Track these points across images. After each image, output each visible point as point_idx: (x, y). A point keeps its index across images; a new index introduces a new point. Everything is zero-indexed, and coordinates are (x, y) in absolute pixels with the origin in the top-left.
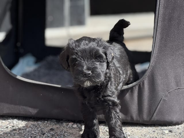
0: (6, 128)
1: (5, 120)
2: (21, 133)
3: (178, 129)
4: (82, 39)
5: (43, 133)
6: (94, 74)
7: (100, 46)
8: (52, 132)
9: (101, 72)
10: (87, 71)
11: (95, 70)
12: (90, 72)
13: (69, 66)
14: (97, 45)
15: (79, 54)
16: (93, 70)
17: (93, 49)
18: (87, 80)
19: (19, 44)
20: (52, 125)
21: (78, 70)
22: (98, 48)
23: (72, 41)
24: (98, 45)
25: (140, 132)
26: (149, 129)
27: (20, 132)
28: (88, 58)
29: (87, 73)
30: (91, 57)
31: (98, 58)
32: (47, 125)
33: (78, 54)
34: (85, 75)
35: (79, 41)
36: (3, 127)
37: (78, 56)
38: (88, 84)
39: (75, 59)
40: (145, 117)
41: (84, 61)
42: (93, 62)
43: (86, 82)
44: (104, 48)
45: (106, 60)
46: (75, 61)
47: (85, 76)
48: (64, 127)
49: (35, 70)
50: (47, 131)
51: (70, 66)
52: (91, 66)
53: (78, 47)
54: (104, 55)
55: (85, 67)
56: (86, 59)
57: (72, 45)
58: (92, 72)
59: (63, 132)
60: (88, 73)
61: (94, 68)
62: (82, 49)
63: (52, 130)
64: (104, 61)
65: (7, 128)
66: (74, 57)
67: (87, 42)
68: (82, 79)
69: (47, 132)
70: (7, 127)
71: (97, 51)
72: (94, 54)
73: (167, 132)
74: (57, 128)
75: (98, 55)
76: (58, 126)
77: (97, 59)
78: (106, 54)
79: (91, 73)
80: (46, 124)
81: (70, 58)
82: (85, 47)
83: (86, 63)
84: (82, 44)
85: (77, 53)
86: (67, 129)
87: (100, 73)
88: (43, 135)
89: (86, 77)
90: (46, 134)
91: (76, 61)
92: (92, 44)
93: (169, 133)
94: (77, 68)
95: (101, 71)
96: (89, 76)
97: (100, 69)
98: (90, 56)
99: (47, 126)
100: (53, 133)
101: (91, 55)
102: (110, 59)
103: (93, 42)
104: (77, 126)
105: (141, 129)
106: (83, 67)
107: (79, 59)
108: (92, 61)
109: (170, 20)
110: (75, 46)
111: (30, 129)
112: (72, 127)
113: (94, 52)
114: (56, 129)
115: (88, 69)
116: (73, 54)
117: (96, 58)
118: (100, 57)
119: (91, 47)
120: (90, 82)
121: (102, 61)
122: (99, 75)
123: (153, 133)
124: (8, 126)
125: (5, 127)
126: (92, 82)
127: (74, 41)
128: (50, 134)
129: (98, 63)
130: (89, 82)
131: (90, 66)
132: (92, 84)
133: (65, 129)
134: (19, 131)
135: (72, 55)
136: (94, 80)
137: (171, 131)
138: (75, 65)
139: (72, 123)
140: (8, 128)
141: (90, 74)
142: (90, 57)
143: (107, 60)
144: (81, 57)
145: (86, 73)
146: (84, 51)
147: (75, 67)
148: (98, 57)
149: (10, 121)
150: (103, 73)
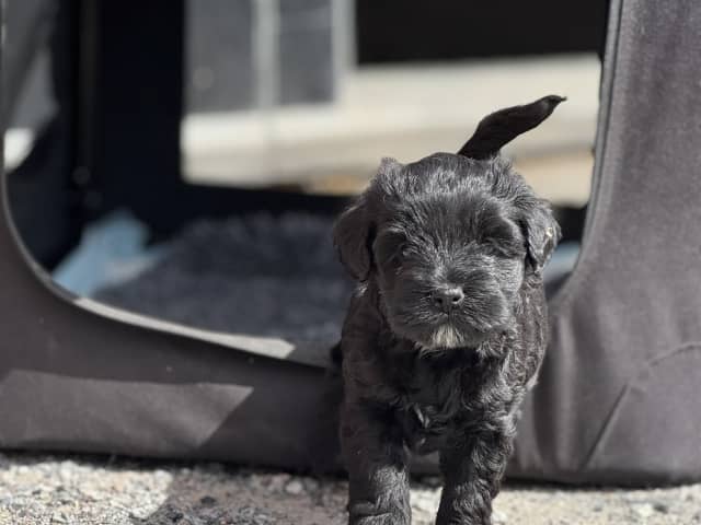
0: (34, 493)
1: (27, 463)
2: (90, 514)
3: (690, 498)
4: (431, 163)
5: (174, 516)
6: (474, 300)
7: (504, 194)
8: (207, 512)
9: (500, 292)
10: (446, 286)
11: (479, 285)
12: (458, 291)
13: (373, 266)
14: (489, 188)
15: (419, 219)
16: (473, 282)
17: (475, 202)
18: (445, 322)
19: (82, 175)
20: (207, 484)
21: (410, 280)
22: (494, 200)
23: (393, 165)
24: (494, 190)
25: (542, 510)
26: (580, 501)
27: (86, 510)
28: (451, 237)
29: (446, 293)
30: (465, 234)
31: (491, 239)
32: (191, 483)
33: (413, 221)
34: (440, 301)
35: (421, 168)
36: (20, 493)
37: (411, 226)
38: (447, 338)
39: (402, 238)
40: (564, 454)
41: (436, 246)
42: (471, 251)
43: (440, 333)
44: (516, 203)
45: (522, 248)
46: (400, 246)
47: (437, 305)
48: (254, 491)
49: (146, 277)
50: (189, 505)
51: (380, 270)
52: (463, 268)
53: (416, 191)
54: (516, 230)
55: (439, 271)
56: (444, 241)
57: (392, 183)
58: (464, 292)
59: (252, 512)
60: (450, 296)
61: (474, 274)
62: (433, 198)
63: (208, 501)
64: (514, 255)
65: (37, 496)
66: (396, 230)
67: (452, 174)
68: (427, 316)
69: (188, 511)
70: (38, 492)
71: (491, 212)
72: (477, 221)
73: (646, 511)
74: (228, 495)
75: (491, 228)
76: (231, 487)
77: (488, 241)
78: (524, 226)
79: (463, 296)
80: (187, 480)
81: (382, 232)
82: (444, 194)
83: (442, 256)
84: (431, 182)
85: (409, 217)
86: (268, 501)
87: (496, 298)
88: (175, 520)
89: (442, 310)
90: (186, 517)
91: (404, 248)
92: (472, 184)
93: (655, 516)
94: (407, 273)
95: (503, 290)
96: (454, 307)
97: (498, 280)
98: (460, 232)
99: (189, 488)
100: (214, 516)
101: (463, 227)
102: (539, 248)
103: (477, 175)
104: (305, 488)
105: (547, 501)
106: (430, 268)
107: (415, 240)
108: (468, 247)
109: (658, 87)
110: (403, 186)
111: (127, 499)
112: (284, 491)
113: (477, 213)
114: (223, 499)
115: (453, 278)
116: (391, 218)
117: (485, 236)
118: (502, 233)
119: (465, 193)
120: (454, 332)
121: (505, 251)
122: (491, 307)
123: (594, 514)
124: (41, 486)
125: (28, 493)
126: (463, 331)
127: (401, 165)
128: (201, 518)
129: (491, 259)
130: (451, 333)
131: (460, 266)
132: (462, 339)
133: (258, 501)
134: (81, 507)
135: (389, 220)
136: (473, 323)
137: (661, 509)
138: (397, 262)
139: (286, 477)
140: (42, 496)
141: (456, 299)
142: (463, 232)
143: (528, 250)
144: (426, 232)
145: (443, 295)
146: (437, 209)
147: (400, 269)
148: (493, 236)
149: (48, 467)
150: (508, 298)
